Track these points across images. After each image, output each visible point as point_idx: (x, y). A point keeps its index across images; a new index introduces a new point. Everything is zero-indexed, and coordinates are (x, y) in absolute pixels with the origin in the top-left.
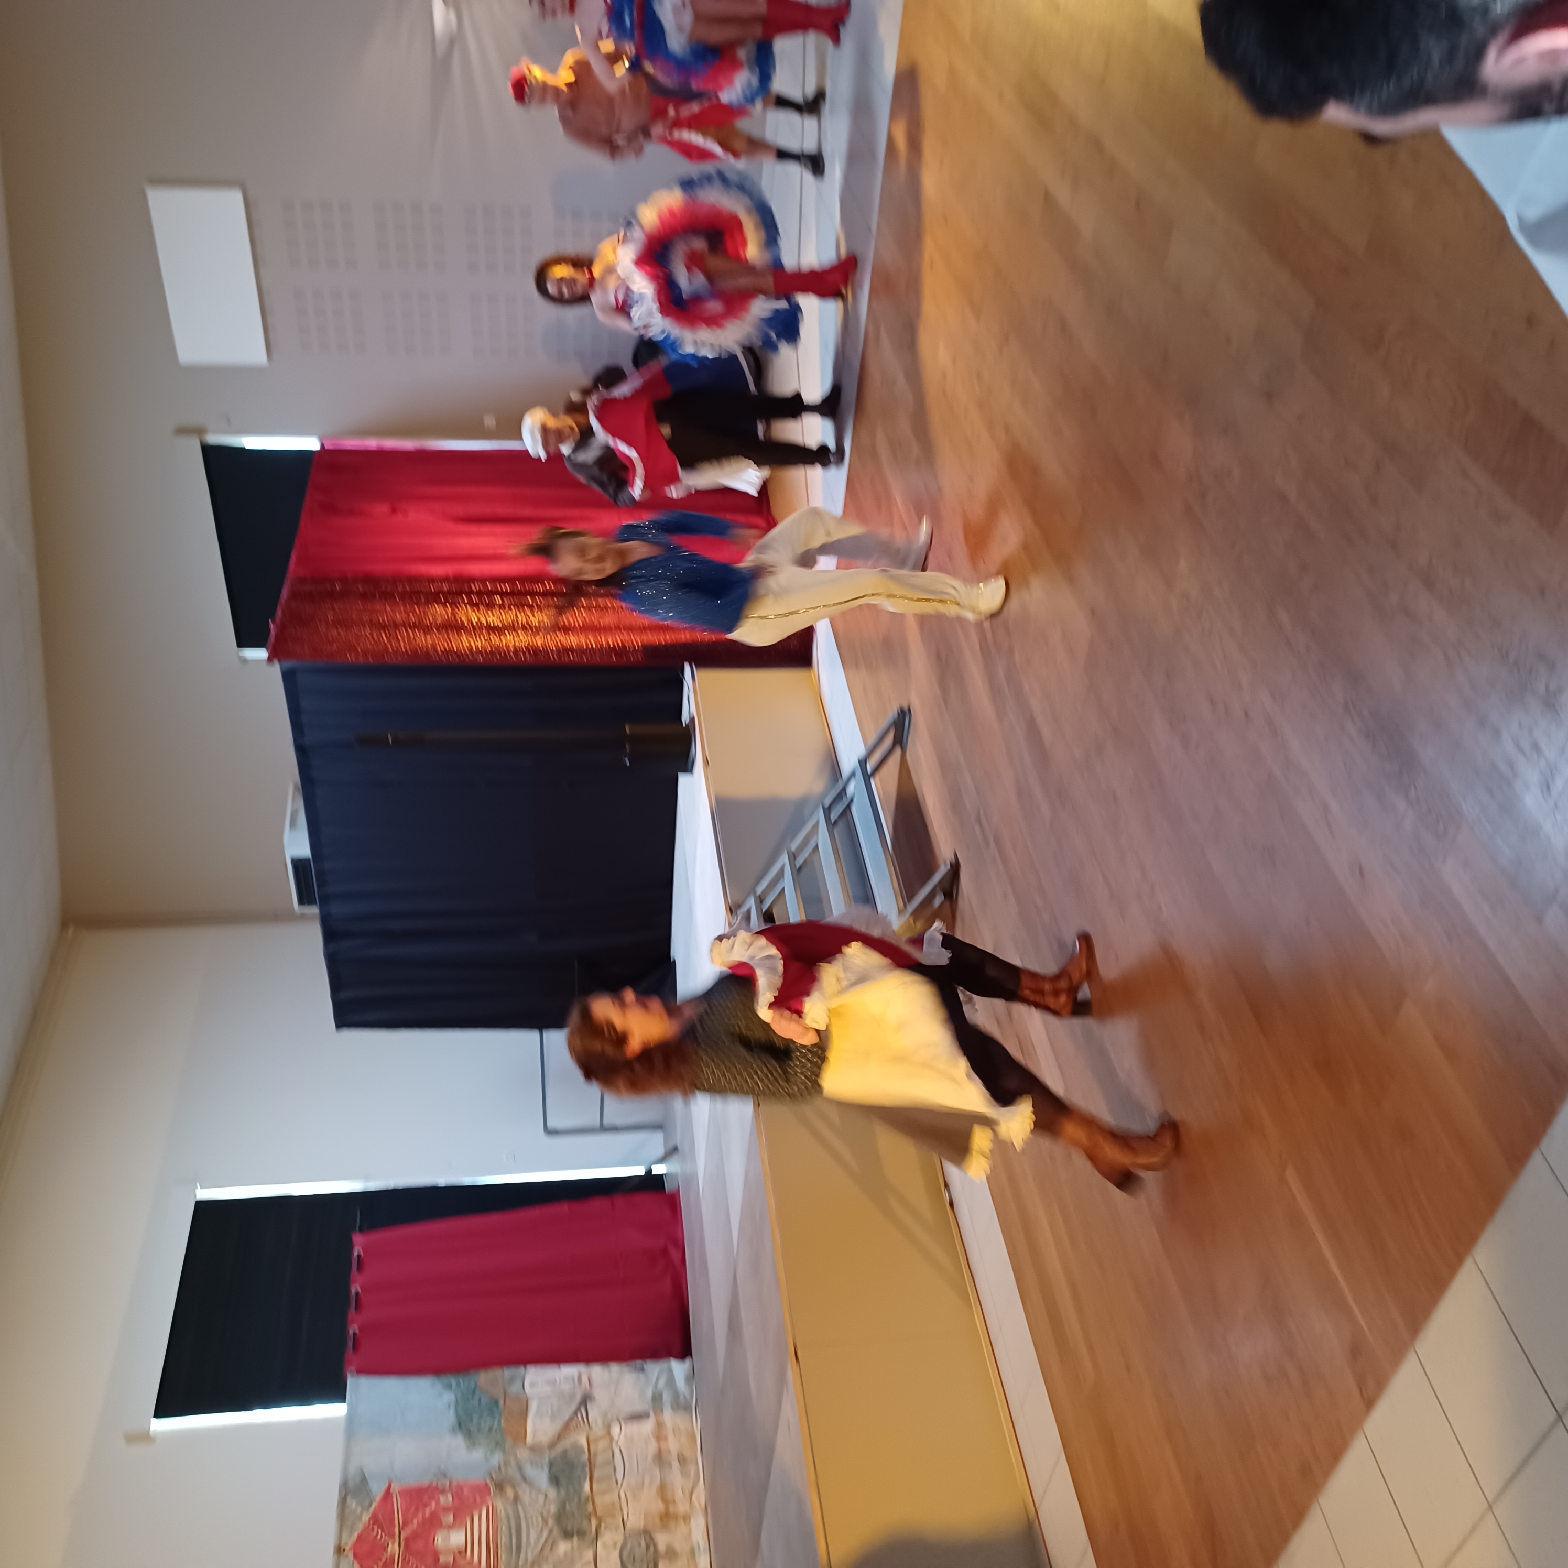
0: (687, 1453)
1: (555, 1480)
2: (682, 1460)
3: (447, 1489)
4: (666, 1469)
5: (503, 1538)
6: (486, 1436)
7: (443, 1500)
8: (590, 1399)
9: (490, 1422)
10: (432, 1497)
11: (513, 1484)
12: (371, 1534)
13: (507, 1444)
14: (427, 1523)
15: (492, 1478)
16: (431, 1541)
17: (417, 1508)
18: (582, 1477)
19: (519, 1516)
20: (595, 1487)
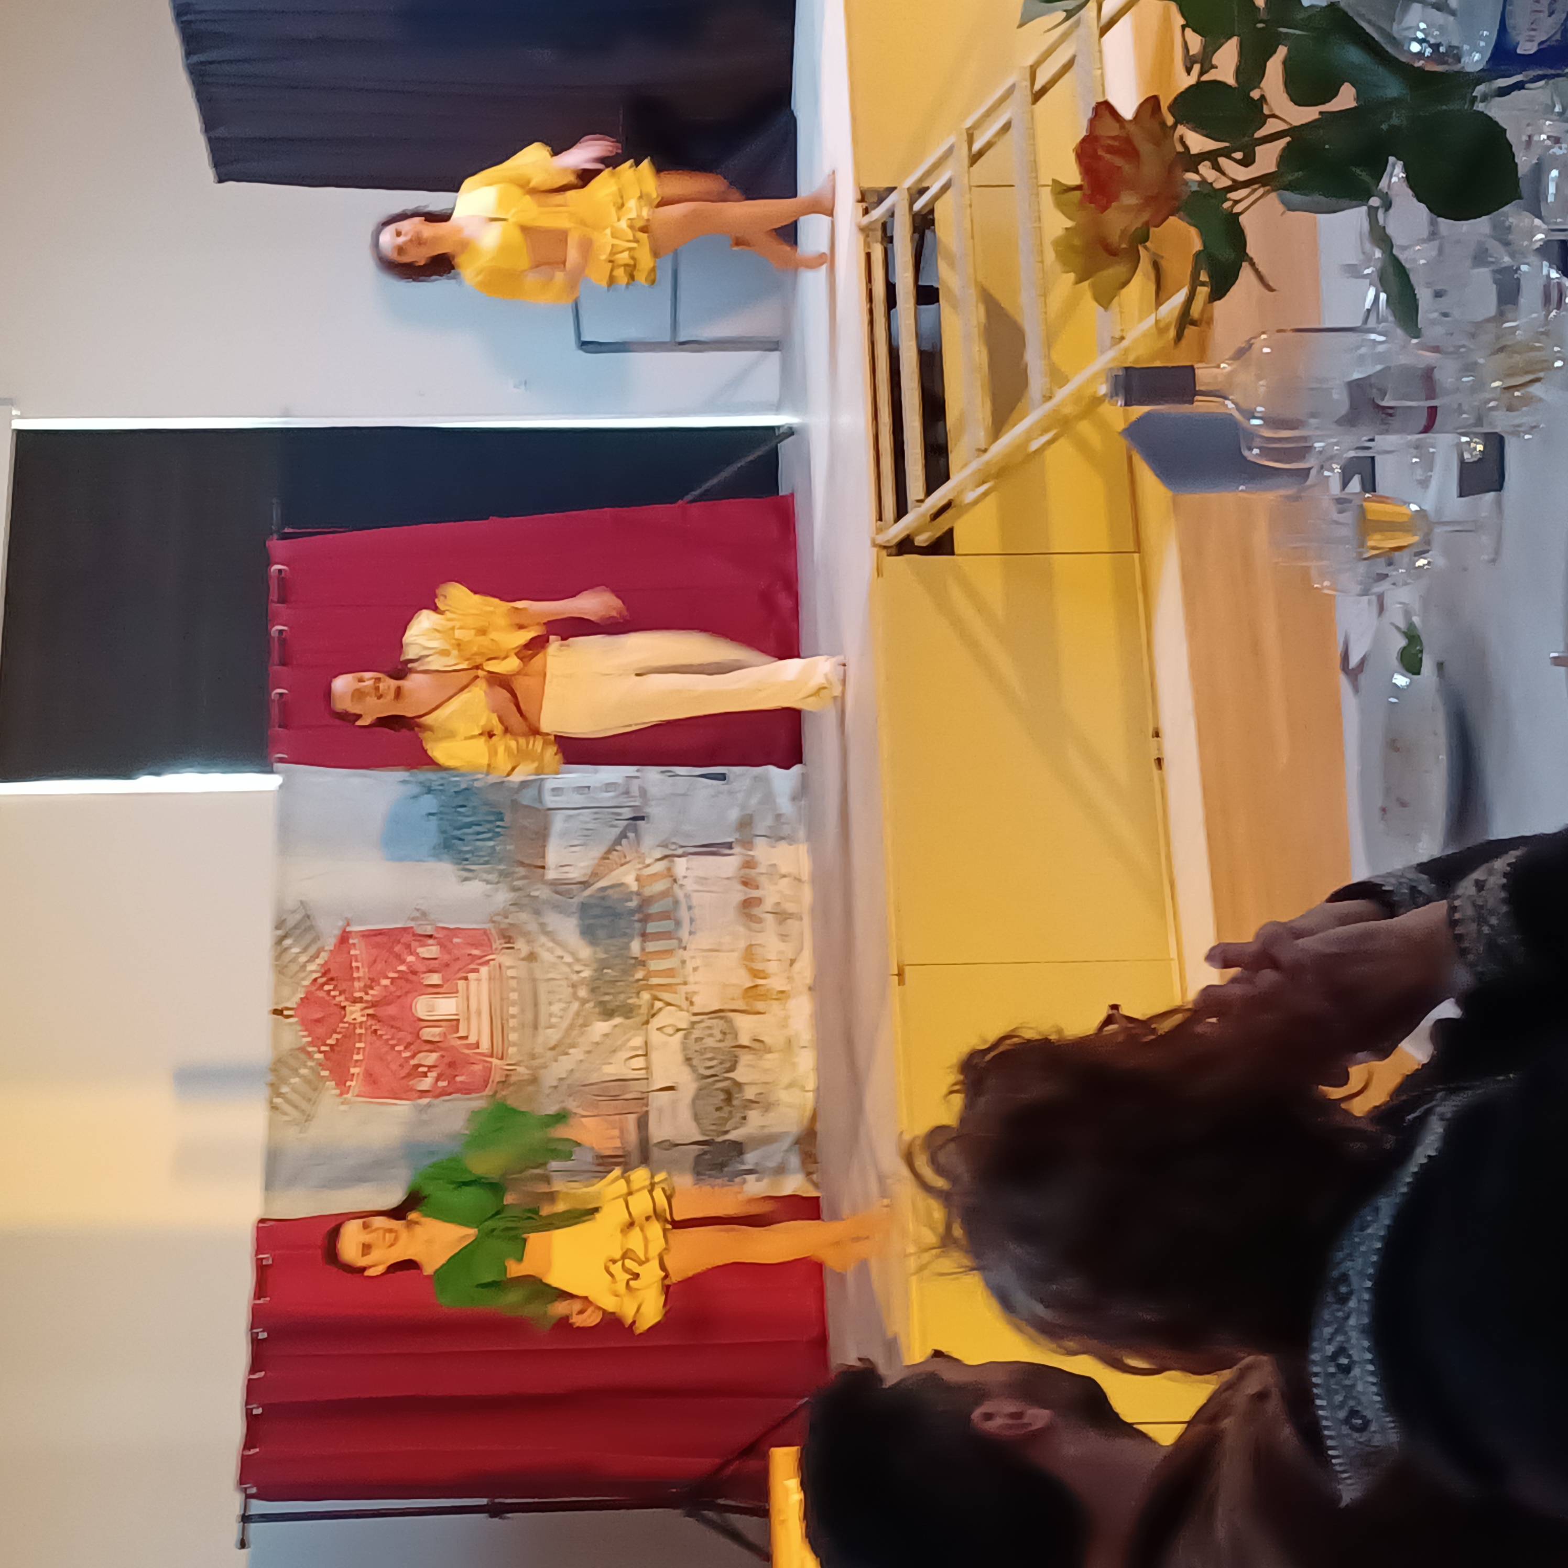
0: (790, 907)
1: (588, 933)
3: (430, 936)
4: (755, 926)
5: (513, 1010)
6: (486, 863)
7: (424, 952)
8: (642, 818)
9: (491, 843)
10: (408, 946)
11: (525, 934)
12: (321, 994)
13: (516, 876)
14: (402, 983)
15: (495, 925)
16: (408, 1007)
17: (386, 961)
18: (629, 932)
19: (536, 980)
20: (648, 947)
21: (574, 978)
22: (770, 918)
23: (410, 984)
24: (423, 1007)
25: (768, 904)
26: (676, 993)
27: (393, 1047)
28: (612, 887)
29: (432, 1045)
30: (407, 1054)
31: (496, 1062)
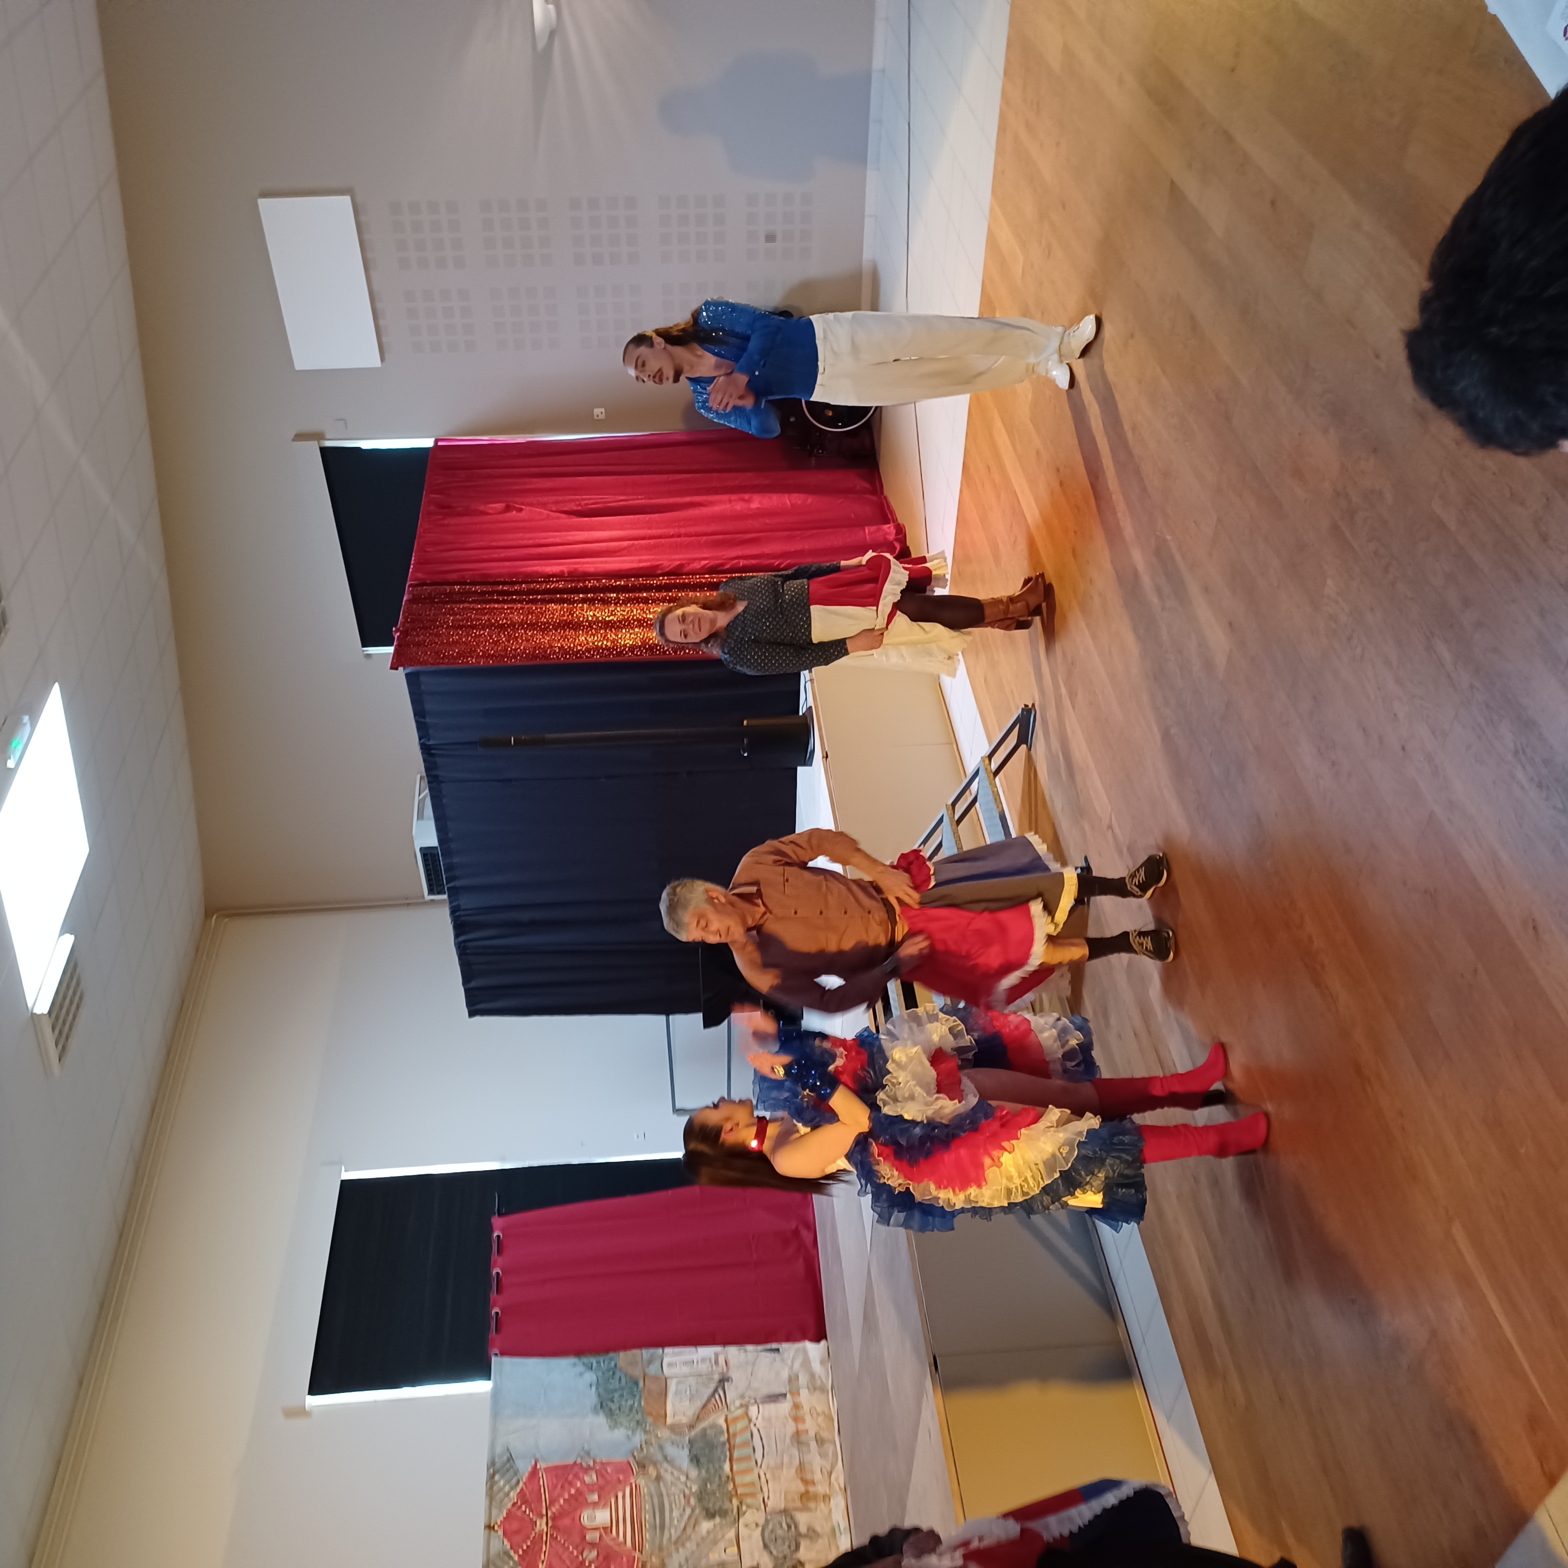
0: (825, 1435)
1: (695, 1460)
2: (820, 1441)
3: (592, 1469)
4: (805, 1449)
5: (647, 1515)
6: (628, 1415)
7: (587, 1479)
8: (727, 1380)
9: (630, 1402)
10: (576, 1476)
11: (655, 1464)
12: (519, 1513)
13: (648, 1423)
14: (573, 1501)
15: (635, 1457)
16: (577, 1519)
17: (562, 1487)
18: (722, 1458)
19: (662, 1495)
20: (735, 1467)
21: (687, 1492)
22: (813, 1444)
23: (578, 1501)
24: (585, 1518)
25: (812, 1434)
26: (755, 1498)
27: (567, 1548)
28: (710, 1427)
29: (593, 1545)
30: (576, 1553)
31: (637, 1554)
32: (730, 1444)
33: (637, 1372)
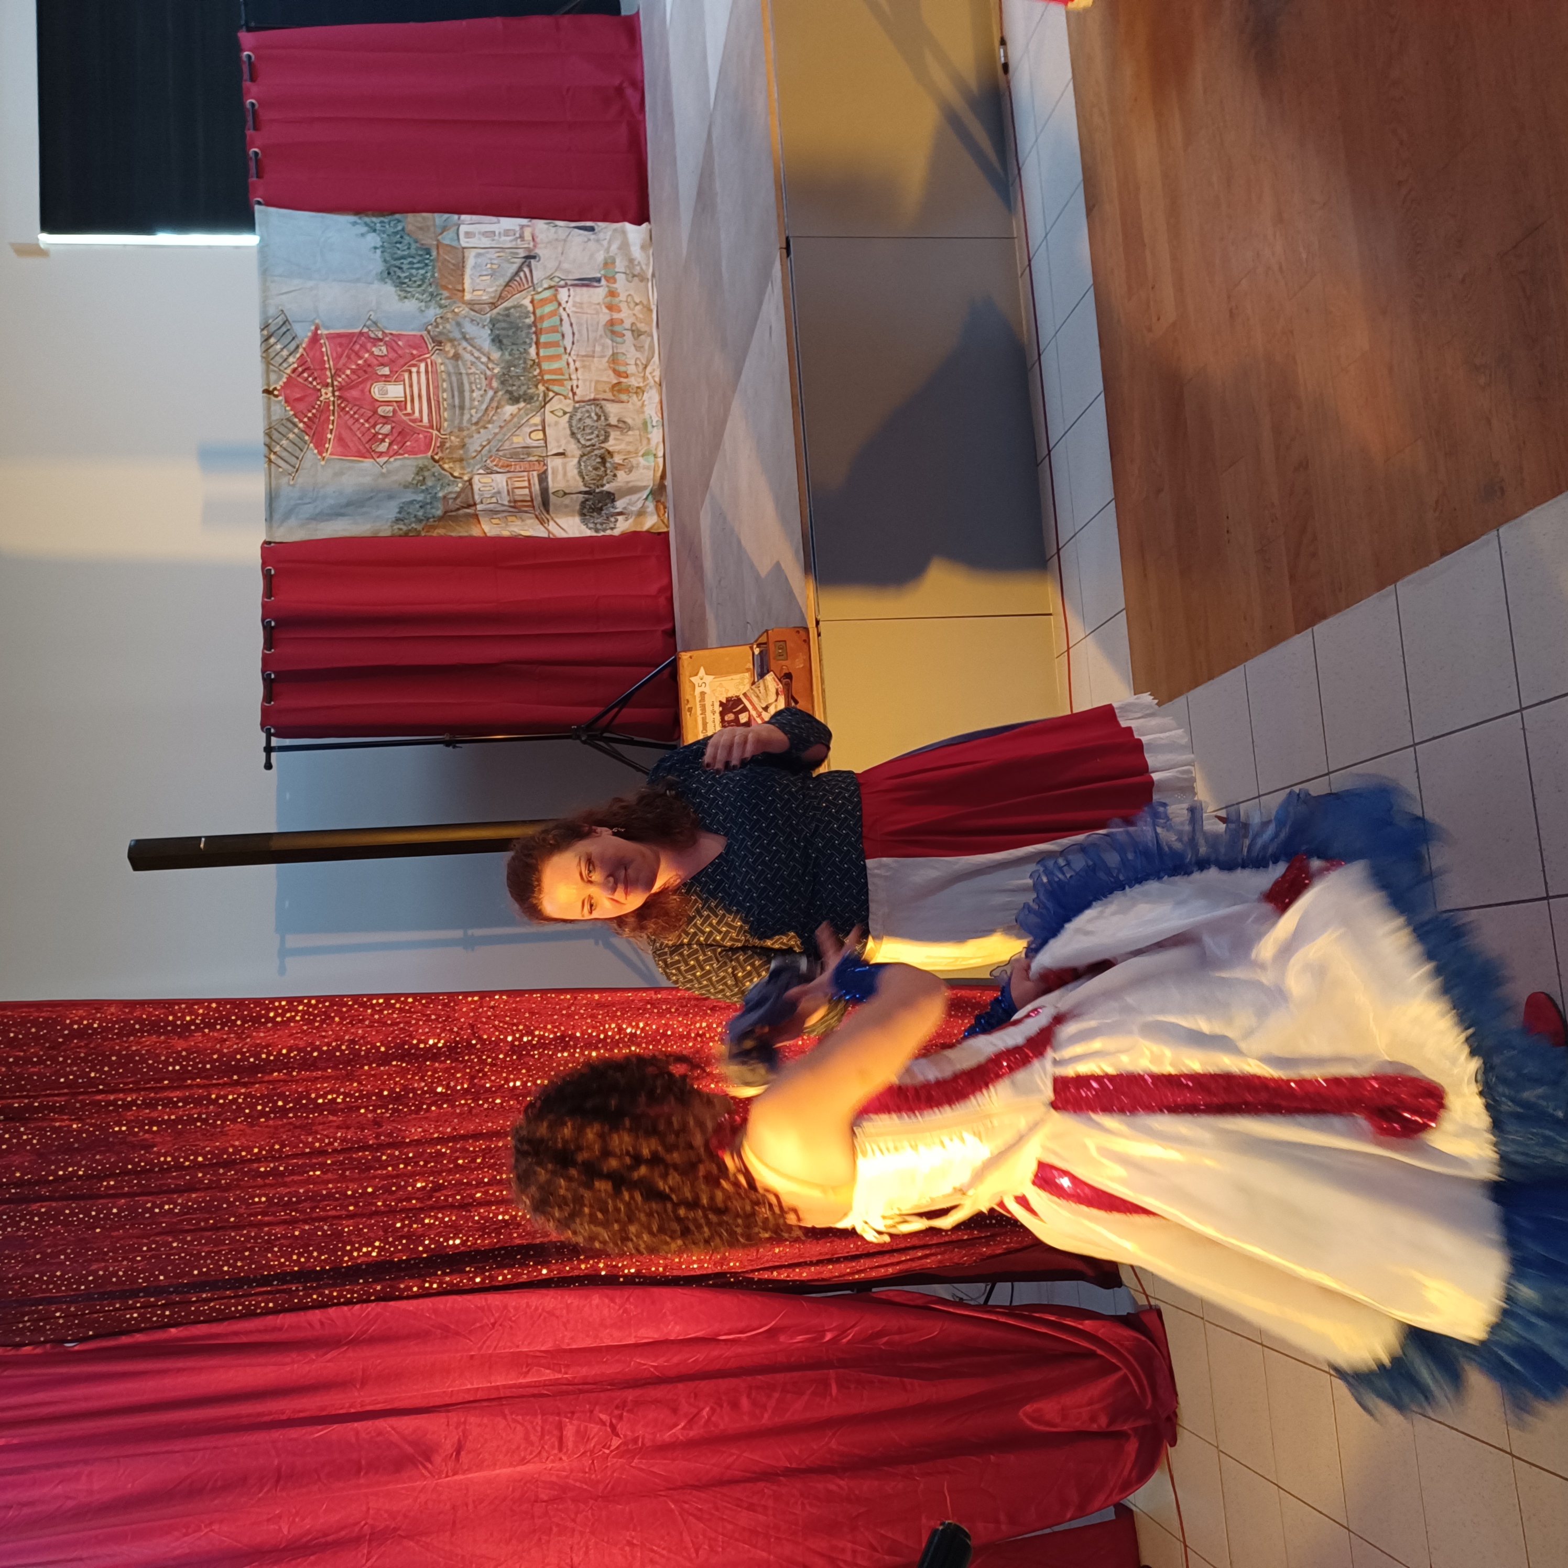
0: (642, 326)
1: (497, 341)
2: (636, 333)
3: (381, 340)
4: (619, 340)
5: (445, 395)
6: (419, 286)
7: (376, 351)
8: (534, 257)
9: (422, 272)
10: (363, 346)
11: (451, 340)
12: (300, 380)
13: (443, 297)
14: (361, 373)
15: (429, 332)
16: (367, 390)
17: (348, 357)
18: (528, 341)
19: (461, 374)
20: (542, 353)
21: (489, 373)
22: (628, 334)
23: (367, 374)
24: (376, 391)
25: (627, 324)
26: (563, 385)
27: (357, 420)
28: (514, 307)
29: (386, 419)
30: (367, 425)
31: (435, 432)
32: (536, 326)
33: (430, 242)
